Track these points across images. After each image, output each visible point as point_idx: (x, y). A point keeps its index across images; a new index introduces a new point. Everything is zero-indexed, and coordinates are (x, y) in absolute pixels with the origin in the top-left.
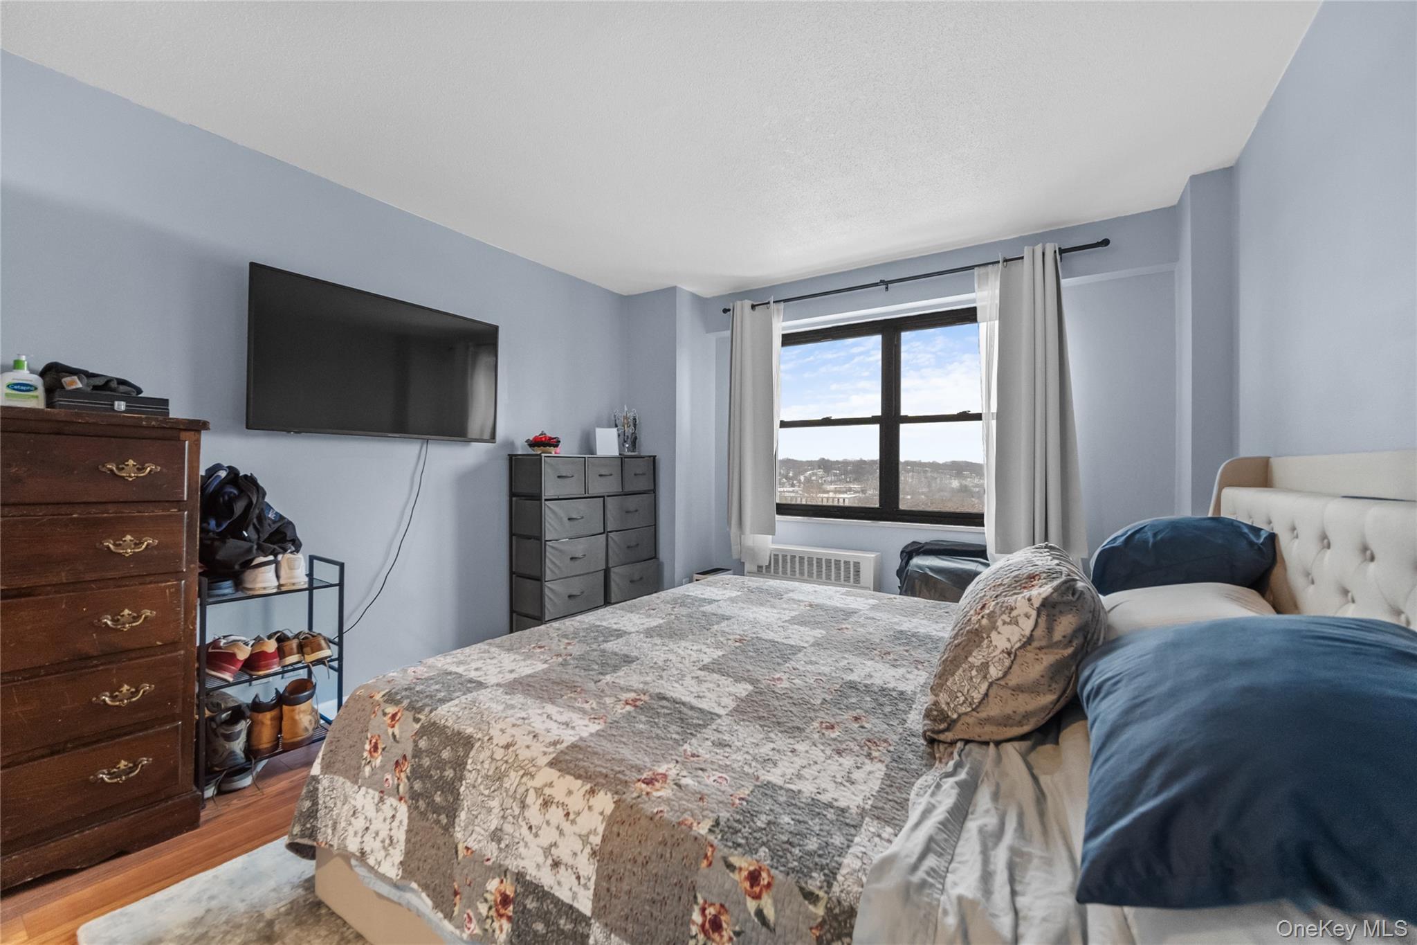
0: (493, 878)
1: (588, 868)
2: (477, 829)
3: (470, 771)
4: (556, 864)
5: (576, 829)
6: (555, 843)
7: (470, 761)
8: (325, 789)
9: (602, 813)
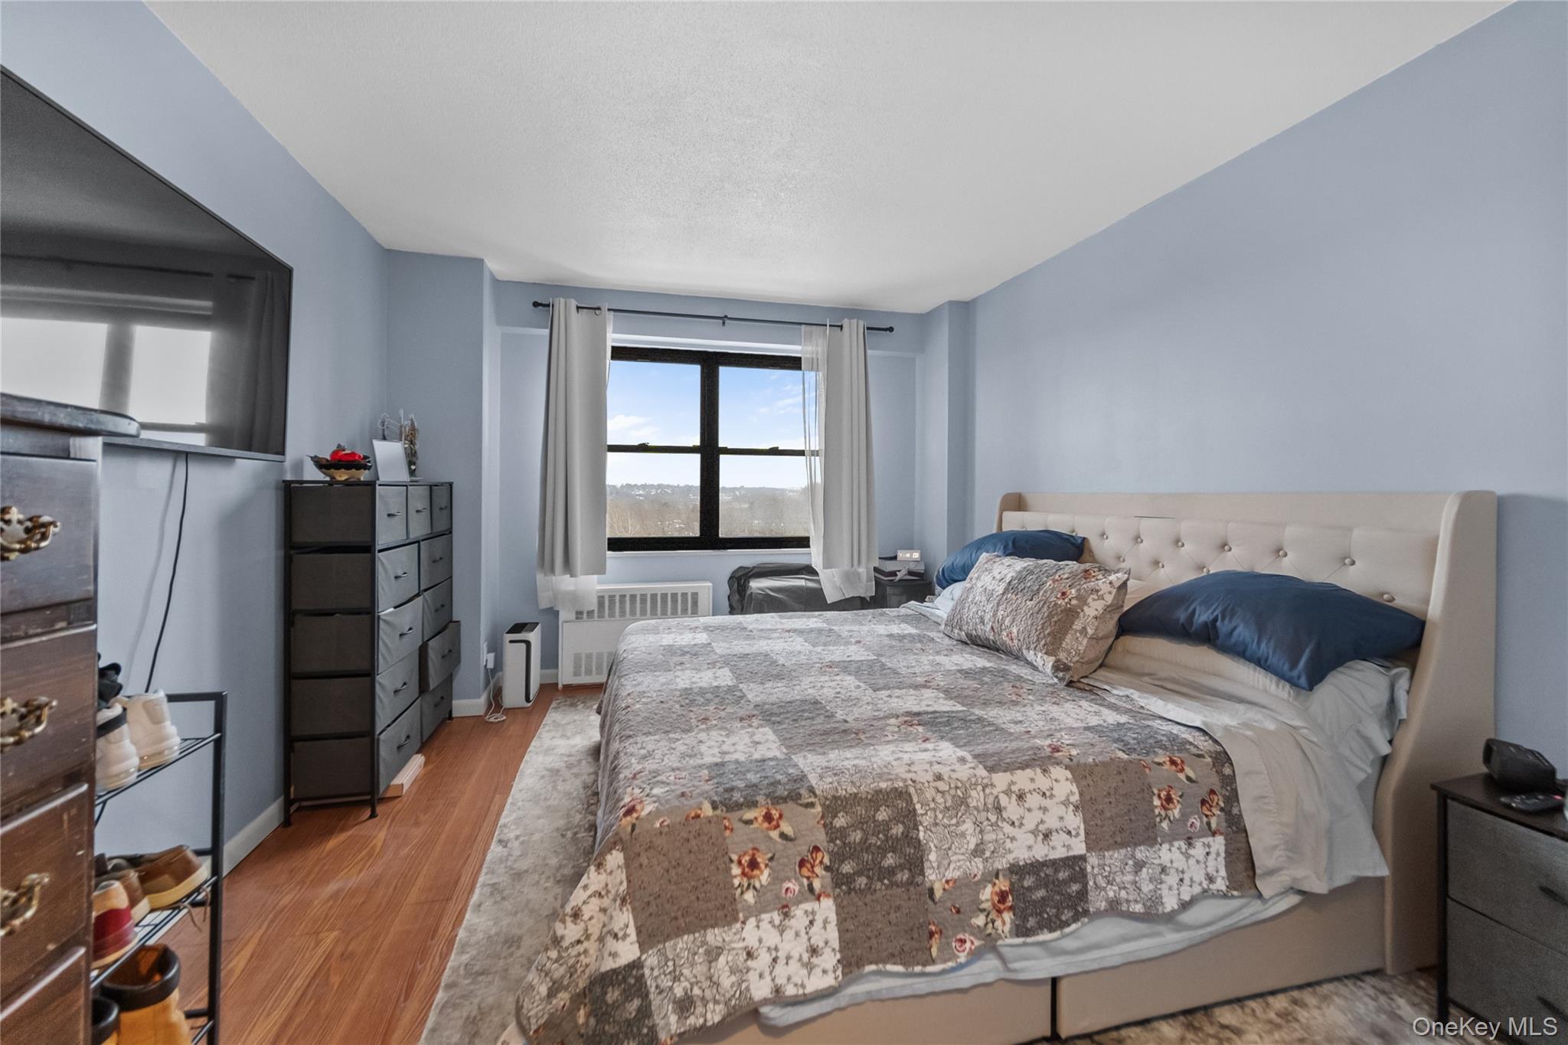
0: (985, 887)
1: (1075, 821)
2: (954, 858)
3: (922, 815)
4: (1047, 836)
5: (1055, 800)
6: (1042, 821)
7: (918, 806)
8: (652, 969)
9: (1067, 779)
